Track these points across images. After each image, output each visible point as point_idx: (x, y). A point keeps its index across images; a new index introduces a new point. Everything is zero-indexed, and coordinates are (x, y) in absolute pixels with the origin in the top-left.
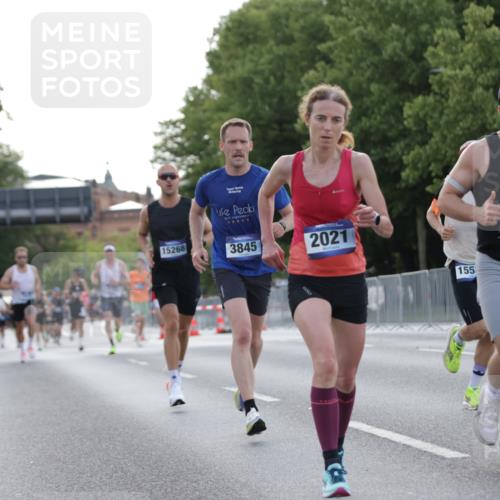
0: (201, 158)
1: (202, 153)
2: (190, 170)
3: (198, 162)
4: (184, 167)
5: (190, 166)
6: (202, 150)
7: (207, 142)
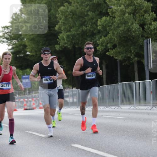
0: (18, 41)
1: (18, 39)
2: (14, 46)
3: (17, 43)
4: (11, 45)
5: (13, 44)
6: (18, 38)
7: (21, 35)
